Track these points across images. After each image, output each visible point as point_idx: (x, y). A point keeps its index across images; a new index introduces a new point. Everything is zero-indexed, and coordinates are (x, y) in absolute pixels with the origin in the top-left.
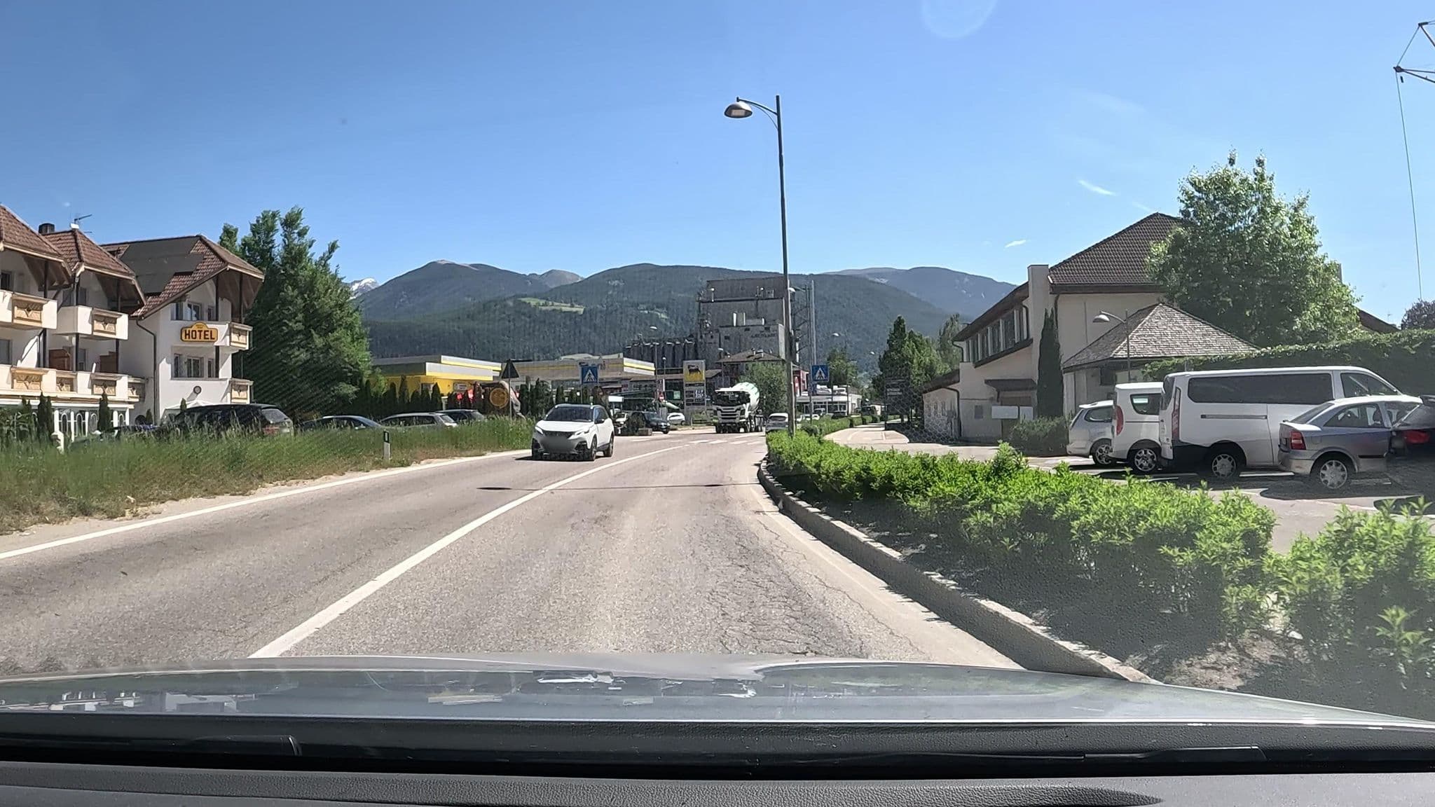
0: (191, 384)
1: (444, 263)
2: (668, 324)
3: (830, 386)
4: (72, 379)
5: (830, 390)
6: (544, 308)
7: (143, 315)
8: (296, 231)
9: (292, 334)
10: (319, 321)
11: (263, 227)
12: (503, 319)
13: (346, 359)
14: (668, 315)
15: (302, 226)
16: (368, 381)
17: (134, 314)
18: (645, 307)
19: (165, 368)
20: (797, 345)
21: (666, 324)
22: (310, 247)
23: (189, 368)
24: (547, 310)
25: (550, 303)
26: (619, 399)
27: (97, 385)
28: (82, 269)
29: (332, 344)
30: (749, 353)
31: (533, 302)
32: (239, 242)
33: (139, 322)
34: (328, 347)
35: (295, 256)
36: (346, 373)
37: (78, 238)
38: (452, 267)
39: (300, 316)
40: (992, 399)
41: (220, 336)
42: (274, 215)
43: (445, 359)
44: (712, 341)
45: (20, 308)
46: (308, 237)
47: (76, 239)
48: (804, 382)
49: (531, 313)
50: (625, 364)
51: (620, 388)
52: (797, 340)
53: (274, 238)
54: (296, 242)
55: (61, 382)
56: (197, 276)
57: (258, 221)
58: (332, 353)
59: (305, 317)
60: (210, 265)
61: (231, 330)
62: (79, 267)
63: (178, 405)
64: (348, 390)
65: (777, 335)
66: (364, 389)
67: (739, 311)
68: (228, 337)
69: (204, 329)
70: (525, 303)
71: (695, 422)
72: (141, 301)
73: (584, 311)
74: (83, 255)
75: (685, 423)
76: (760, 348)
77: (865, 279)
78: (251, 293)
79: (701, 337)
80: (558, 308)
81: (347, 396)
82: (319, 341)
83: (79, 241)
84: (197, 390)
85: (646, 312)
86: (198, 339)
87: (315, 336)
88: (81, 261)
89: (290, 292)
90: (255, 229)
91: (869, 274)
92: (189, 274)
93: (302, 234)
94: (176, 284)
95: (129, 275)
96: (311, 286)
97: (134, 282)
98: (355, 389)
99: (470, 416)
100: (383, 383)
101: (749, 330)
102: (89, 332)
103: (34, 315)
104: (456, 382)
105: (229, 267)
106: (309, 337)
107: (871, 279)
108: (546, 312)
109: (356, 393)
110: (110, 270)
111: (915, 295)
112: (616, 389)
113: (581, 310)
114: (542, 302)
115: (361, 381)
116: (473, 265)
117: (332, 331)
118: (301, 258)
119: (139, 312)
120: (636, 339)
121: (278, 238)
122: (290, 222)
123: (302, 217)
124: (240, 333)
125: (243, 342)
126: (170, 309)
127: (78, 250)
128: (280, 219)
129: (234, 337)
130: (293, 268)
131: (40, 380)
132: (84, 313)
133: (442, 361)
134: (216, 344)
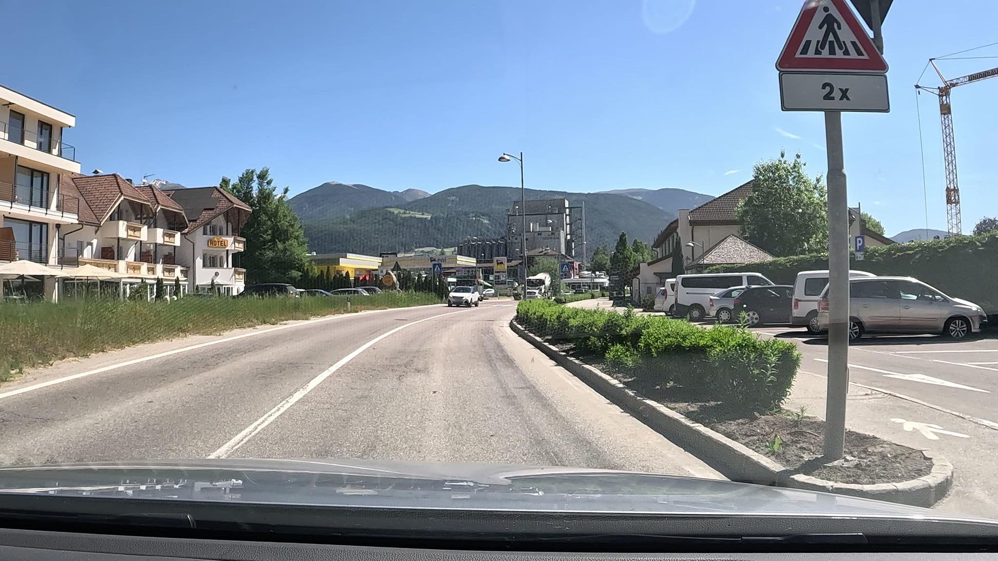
0: (213, 271)
1: (334, 183)
2: (490, 227)
3: (594, 272)
4: (153, 268)
5: (593, 274)
6: (404, 216)
7: (188, 233)
8: (265, 181)
9: (265, 242)
10: (280, 234)
11: (246, 179)
12: (375, 223)
13: (296, 257)
14: (489, 220)
15: (269, 179)
16: (308, 269)
17: (183, 232)
18: (474, 215)
19: (199, 262)
20: (573, 244)
21: (488, 228)
22: (274, 190)
23: (211, 262)
24: (406, 217)
25: (408, 212)
26: (454, 280)
27: (166, 271)
28: (159, 208)
29: (287, 247)
30: (541, 250)
31: (396, 211)
32: (230, 187)
33: (186, 236)
34: (285, 249)
35: (265, 196)
36: (295, 264)
37: (154, 190)
38: (340, 186)
39: (270, 232)
40: (657, 283)
41: (229, 244)
42: (252, 172)
43: (349, 255)
44: (516, 241)
45: (131, 230)
46: (272, 185)
47: (153, 191)
48: (576, 269)
49: (394, 219)
50: (458, 259)
51: (455, 272)
52: (573, 241)
53: (252, 185)
54: (266, 187)
55: (149, 270)
56: (217, 211)
57: (243, 175)
58: (288, 253)
59: (273, 232)
60: (223, 205)
61: (235, 241)
62: (158, 207)
63: (210, 282)
64: (296, 274)
65: (559, 238)
66: (305, 274)
67: (535, 222)
68: (233, 245)
69: (221, 240)
70: (390, 212)
71: (500, 295)
72: (187, 225)
73: (431, 218)
74: (159, 200)
75: (495, 295)
76: (547, 247)
77: (627, 197)
78: (244, 219)
79: (509, 239)
80: (413, 215)
81: (295, 278)
82: (280, 246)
83: (155, 192)
84: (217, 274)
85: (474, 218)
86: (217, 245)
87: (278, 243)
88: (158, 203)
89: (264, 217)
90: (241, 180)
91: (629, 193)
92: (212, 209)
93: (269, 183)
94: (206, 215)
95: (180, 210)
96: (275, 214)
97: (184, 214)
98: (300, 274)
99: (375, 291)
100: (316, 271)
101: (541, 234)
102: (162, 242)
103: (137, 233)
104: (356, 270)
105: (235, 205)
106: (275, 243)
107: (631, 196)
108: (404, 218)
109: (301, 276)
110: (172, 208)
111: (661, 208)
112: (453, 272)
113: (429, 217)
114: (402, 211)
115: (303, 269)
116: (354, 185)
117: (288, 239)
118: (269, 197)
119: (186, 230)
120: (466, 239)
121: (255, 185)
122: (262, 176)
123: (269, 173)
124: (239, 242)
125: (240, 247)
126: (201, 229)
127: (155, 197)
128: (256, 174)
129: (237, 244)
130: (265, 203)
131: (140, 269)
132: (160, 231)
133: (348, 257)
134: (227, 248)
